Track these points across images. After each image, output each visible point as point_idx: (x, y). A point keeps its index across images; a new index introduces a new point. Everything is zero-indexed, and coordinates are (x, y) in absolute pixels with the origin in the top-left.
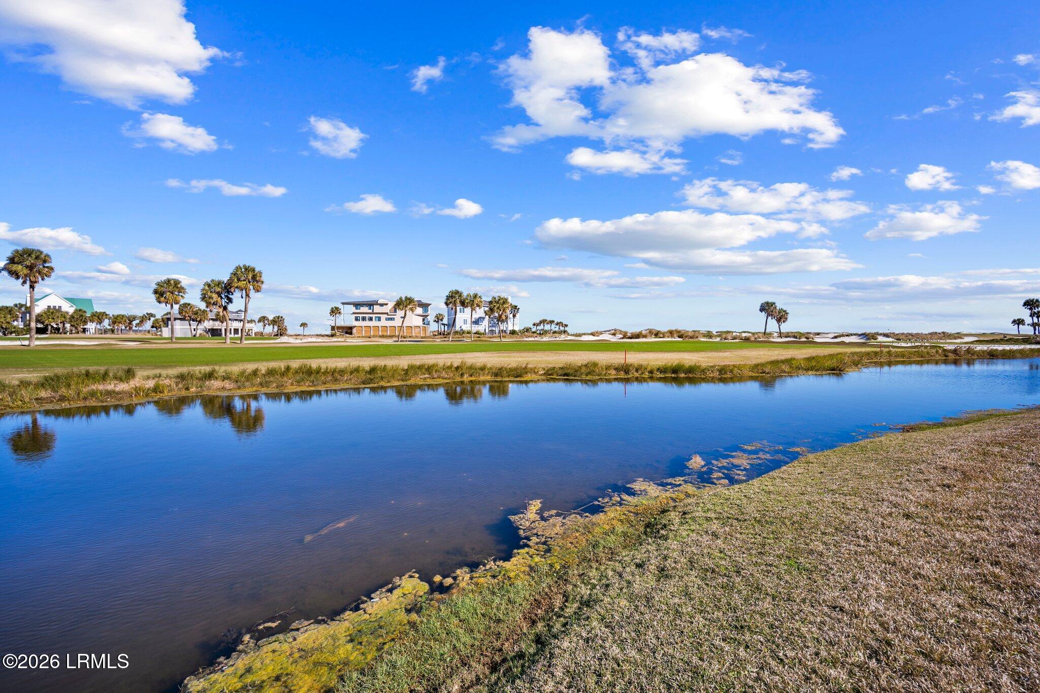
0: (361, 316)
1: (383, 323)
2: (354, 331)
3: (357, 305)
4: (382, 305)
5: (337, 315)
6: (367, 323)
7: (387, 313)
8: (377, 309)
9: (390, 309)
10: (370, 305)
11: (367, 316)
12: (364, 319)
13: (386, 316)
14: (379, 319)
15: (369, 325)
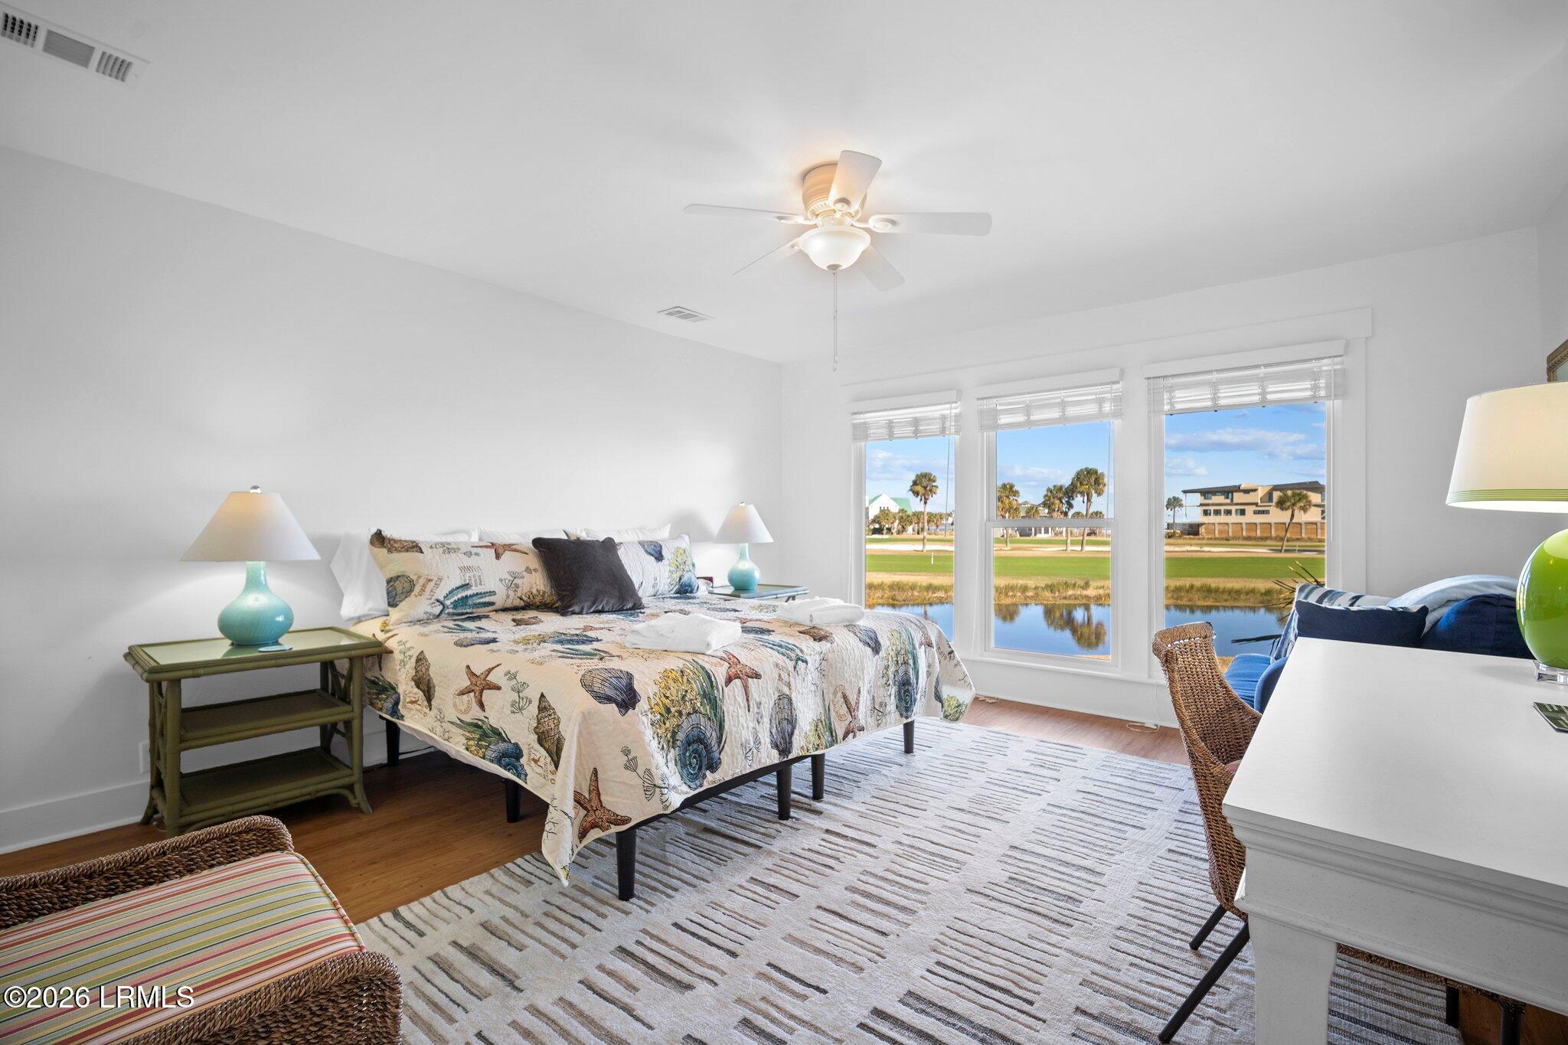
0: (1212, 508)
1: (1250, 517)
2: (1202, 530)
3: (1205, 493)
4: (1247, 491)
5: (1177, 508)
6: (1223, 518)
7: (1256, 504)
8: (1238, 497)
9: (1260, 496)
10: (1228, 492)
11: (1222, 508)
12: (1217, 512)
13: (1254, 508)
14: (1243, 512)
15: (1225, 521)
